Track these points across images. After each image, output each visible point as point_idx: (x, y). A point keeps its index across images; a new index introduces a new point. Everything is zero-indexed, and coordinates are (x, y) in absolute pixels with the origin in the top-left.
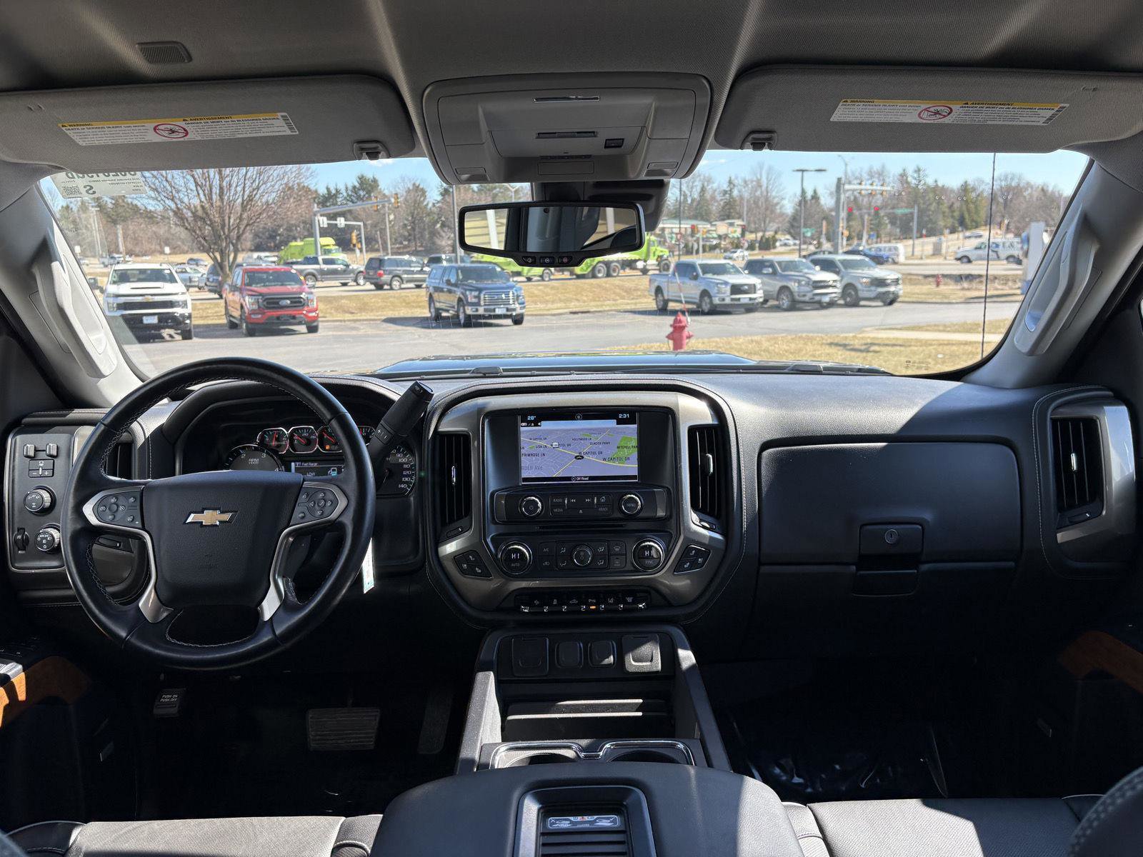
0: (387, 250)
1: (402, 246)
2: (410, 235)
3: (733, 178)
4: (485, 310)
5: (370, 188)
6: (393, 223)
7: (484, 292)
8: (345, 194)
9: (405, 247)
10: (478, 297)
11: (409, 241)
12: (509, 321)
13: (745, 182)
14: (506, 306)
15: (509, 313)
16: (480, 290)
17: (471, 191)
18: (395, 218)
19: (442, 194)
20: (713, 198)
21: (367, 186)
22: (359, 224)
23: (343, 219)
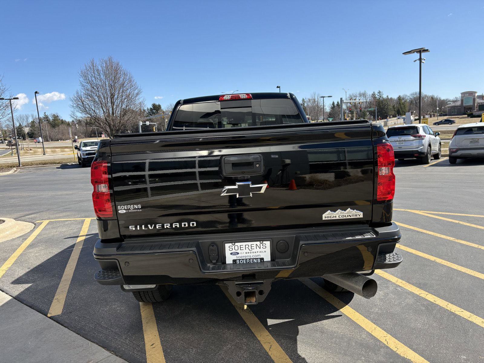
3: (304, 99)
8: (147, 112)
13: (309, 100)
21: (156, 108)
22: (155, 123)
23: (148, 122)
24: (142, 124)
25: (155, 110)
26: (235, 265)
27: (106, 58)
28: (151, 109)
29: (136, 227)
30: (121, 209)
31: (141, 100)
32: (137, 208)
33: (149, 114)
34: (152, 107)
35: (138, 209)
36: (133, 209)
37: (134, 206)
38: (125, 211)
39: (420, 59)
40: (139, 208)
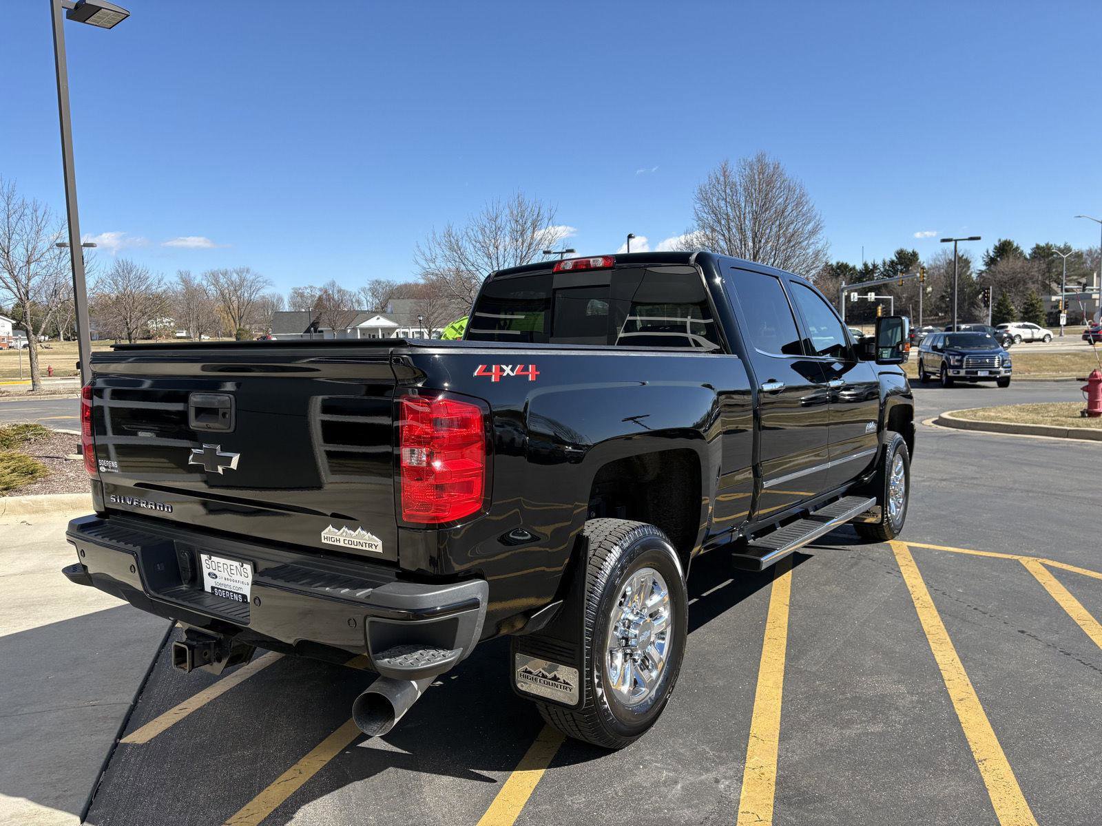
0: (919, 322)
1: (937, 317)
2: (948, 307)
4: (967, 373)
5: (908, 263)
6: (930, 295)
7: (967, 357)
8: (882, 269)
9: (941, 318)
10: (961, 361)
11: (946, 312)
12: (994, 384)
14: (990, 369)
15: (993, 376)
16: (963, 355)
17: (1022, 259)
18: (933, 290)
19: (987, 264)
21: (906, 260)
22: (890, 297)
23: (873, 294)
24: (859, 299)
25: (901, 264)
27: (752, 158)
28: (892, 262)
31: (820, 246)
33: (885, 275)
34: (894, 258)
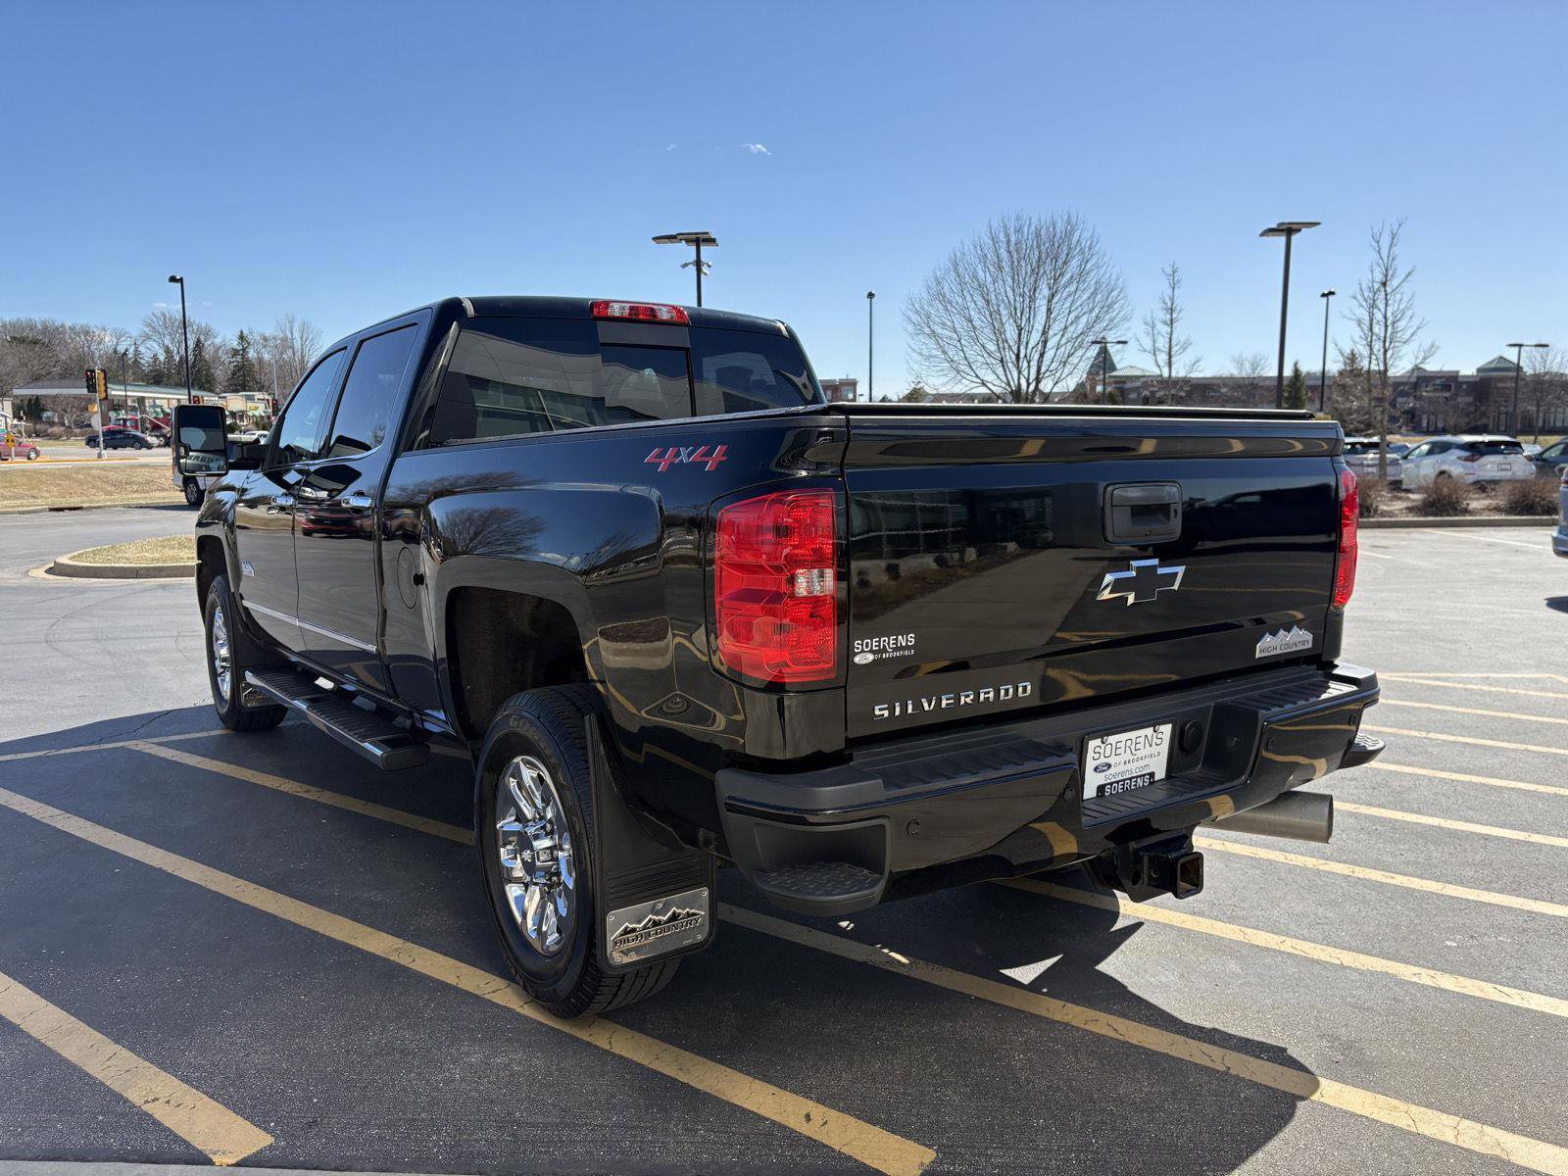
3: (245, 333)
13: (265, 339)
20: (216, 358)
26: (1101, 801)
29: (892, 710)
30: (863, 651)
32: (904, 644)
35: (907, 647)
36: (894, 650)
37: (897, 639)
38: (870, 657)
39: (698, 264)
40: (909, 644)
